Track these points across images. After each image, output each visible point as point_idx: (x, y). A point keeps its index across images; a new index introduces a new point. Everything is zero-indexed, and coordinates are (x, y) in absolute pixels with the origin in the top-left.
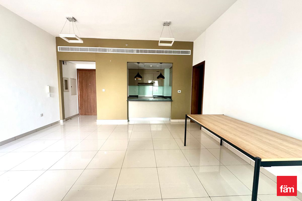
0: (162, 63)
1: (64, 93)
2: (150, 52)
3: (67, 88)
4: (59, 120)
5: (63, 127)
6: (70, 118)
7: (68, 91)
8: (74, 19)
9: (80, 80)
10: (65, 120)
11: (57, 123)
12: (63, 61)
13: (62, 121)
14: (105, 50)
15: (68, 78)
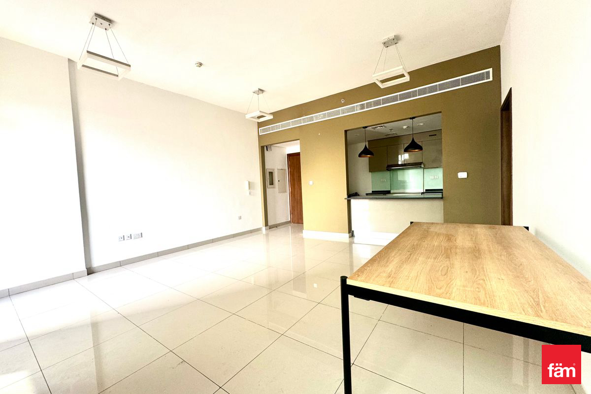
0: (414, 118)
1: (268, 190)
2: (385, 101)
3: (272, 183)
4: (261, 226)
5: (265, 236)
6: (276, 226)
7: (274, 188)
8: (261, 91)
9: (292, 170)
10: (268, 227)
11: (258, 230)
12: (267, 147)
13: (264, 228)
14: (312, 119)
15: (274, 170)
